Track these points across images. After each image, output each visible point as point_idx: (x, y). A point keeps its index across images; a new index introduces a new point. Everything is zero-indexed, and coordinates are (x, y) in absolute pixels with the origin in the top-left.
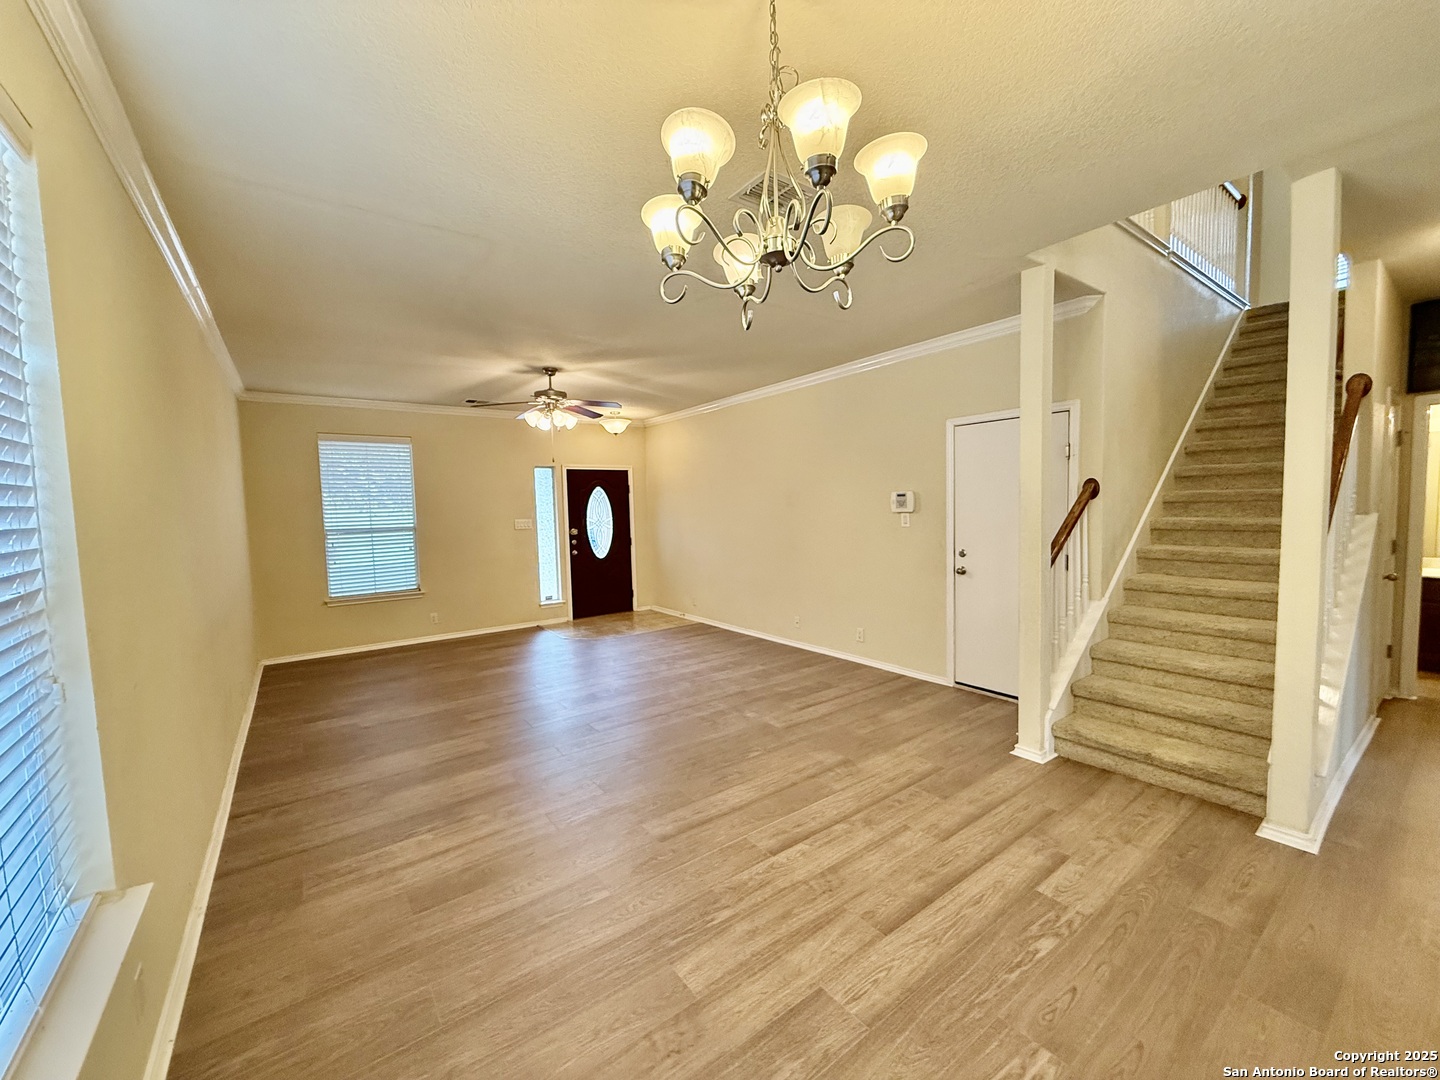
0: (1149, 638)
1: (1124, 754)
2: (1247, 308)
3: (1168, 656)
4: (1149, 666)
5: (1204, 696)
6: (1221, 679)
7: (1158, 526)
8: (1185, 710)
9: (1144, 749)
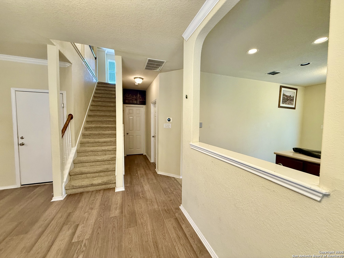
0: (87, 155)
1: (86, 186)
2: (98, 81)
3: (92, 158)
4: (89, 161)
5: (101, 165)
6: (104, 160)
7: (86, 127)
8: (98, 170)
9: (91, 183)
